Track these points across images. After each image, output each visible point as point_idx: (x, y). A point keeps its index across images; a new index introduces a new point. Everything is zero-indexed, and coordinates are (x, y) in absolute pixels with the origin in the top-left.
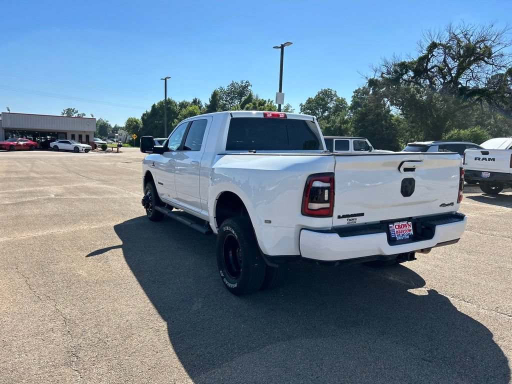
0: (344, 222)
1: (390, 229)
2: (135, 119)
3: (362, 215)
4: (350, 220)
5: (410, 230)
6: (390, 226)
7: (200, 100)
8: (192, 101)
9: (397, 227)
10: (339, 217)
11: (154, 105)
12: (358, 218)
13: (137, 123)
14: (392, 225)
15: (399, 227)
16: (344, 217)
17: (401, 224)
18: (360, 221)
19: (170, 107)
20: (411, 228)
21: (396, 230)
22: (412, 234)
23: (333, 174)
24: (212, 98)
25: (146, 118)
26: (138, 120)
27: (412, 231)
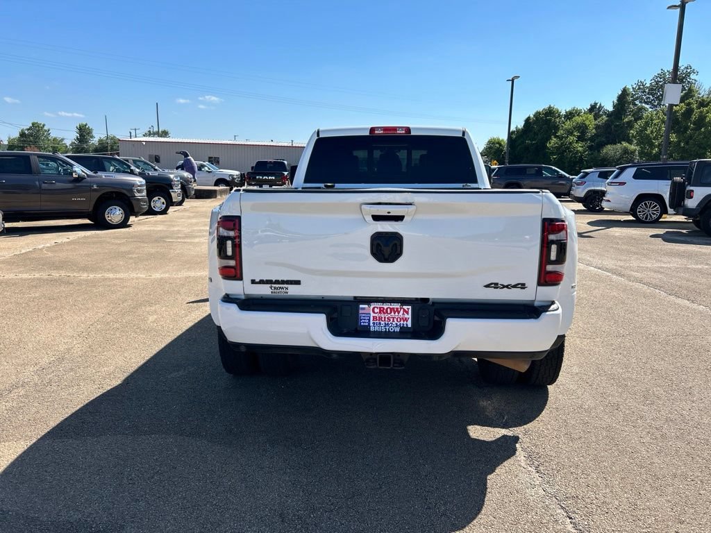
0: (265, 290)
1: (361, 311)
2: (498, 139)
3: (298, 282)
4: (275, 288)
5: (406, 320)
6: (361, 306)
7: (602, 105)
8: (589, 107)
9: (377, 310)
10: (253, 282)
11: (529, 117)
12: (290, 286)
13: (500, 145)
14: (366, 306)
15: (381, 310)
16: (262, 282)
17: (385, 306)
18: (293, 291)
19: (550, 120)
20: (409, 316)
21: (372, 314)
22: (410, 326)
23: (239, 218)
24: (618, 100)
25: (514, 136)
26: (503, 140)
27: (410, 320)
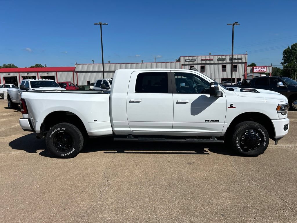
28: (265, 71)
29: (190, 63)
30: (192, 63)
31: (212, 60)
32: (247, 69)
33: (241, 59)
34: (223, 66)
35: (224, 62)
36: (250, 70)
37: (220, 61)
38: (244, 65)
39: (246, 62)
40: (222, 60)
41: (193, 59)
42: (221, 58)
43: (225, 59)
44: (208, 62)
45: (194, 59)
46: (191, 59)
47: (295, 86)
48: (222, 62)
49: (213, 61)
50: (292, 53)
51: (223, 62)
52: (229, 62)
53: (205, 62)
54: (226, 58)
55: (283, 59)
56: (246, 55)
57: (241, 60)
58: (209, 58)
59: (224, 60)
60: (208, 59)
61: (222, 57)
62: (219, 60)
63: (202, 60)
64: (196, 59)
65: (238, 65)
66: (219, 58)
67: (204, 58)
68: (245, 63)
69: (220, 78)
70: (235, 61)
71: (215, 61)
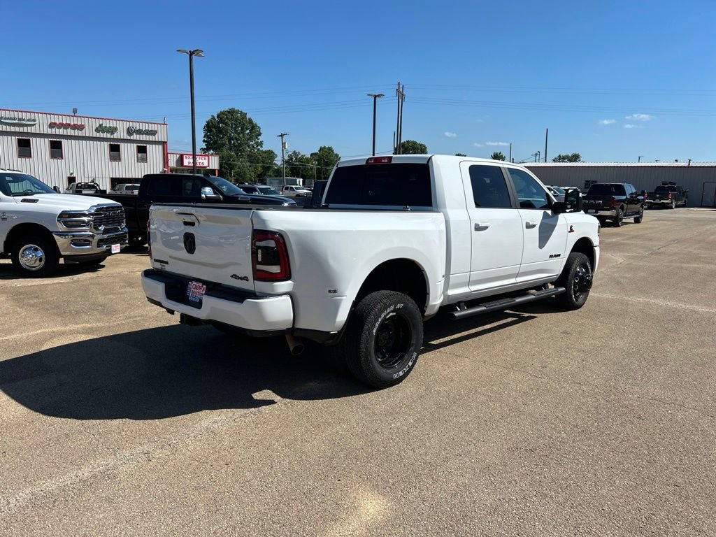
3: (167, 263)
16: (157, 261)
28: (206, 164)
29: (17, 129)
30: (21, 130)
31: (81, 127)
32: (169, 158)
33: (153, 133)
34: (111, 145)
35: (115, 136)
36: (175, 160)
37: (103, 132)
38: (161, 147)
39: (166, 141)
40: (108, 132)
41: (24, 120)
42: (105, 127)
43: (116, 129)
44: (69, 132)
45: (28, 120)
46: (20, 120)
47: (238, 198)
48: (109, 136)
49: (84, 131)
50: (220, 131)
51: (112, 137)
52: (125, 138)
53: (62, 131)
54: (118, 127)
55: (204, 141)
56: (164, 124)
57: (154, 135)
58: (72, 121)
59: (113, 130)
60: (69, 125)
61: (107, 124)
62: (100, 129)
63: (52, 125)
64: (34, 120)
65: (148, 146)
66: (101, 125)
67: (58, 120)
68: (164, 144)
69: (107, 176)
70: (141, 136)
71: (89, 131)
